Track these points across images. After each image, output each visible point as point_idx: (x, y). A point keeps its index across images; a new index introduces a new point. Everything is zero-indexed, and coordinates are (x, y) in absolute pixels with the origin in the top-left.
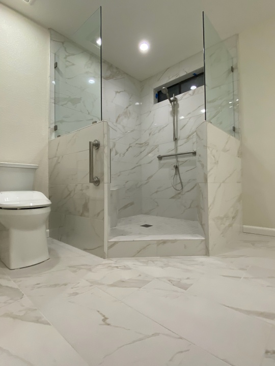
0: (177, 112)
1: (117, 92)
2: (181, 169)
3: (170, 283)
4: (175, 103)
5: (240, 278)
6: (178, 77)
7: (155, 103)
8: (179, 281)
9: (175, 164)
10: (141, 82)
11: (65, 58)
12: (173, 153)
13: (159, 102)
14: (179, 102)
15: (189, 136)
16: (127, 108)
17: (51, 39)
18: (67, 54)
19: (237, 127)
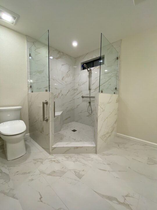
0: (91, 76)
1: (62, 65)
2: (92, 104)
3: (75, 173)
4: (90, 72)
5: (106, 171)
6: (92, 58)
7: (81, 70)
8: (79, 173)
9: (89, 101)
10: (75, 58)
11: (35, 50)
12: (88, 96)
13: (83, 70)
14: (92, 71)
15: (96, 89)
16: (68, 72)
17: (27, 41)
18: (36, 48)
19: (117, 88)
